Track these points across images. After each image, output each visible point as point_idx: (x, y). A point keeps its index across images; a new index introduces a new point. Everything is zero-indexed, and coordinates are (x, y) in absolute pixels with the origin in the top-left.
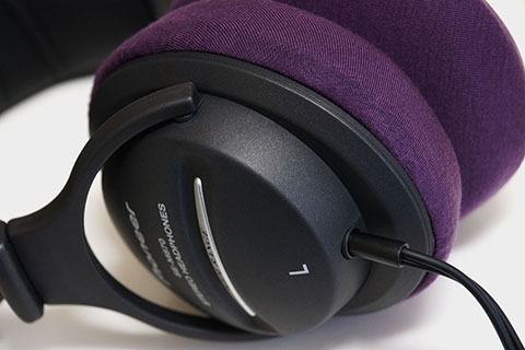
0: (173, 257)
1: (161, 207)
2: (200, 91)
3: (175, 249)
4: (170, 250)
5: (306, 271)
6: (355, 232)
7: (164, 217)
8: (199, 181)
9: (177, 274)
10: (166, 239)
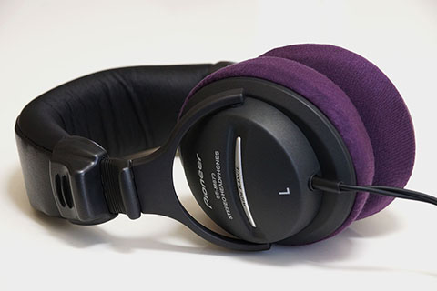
0: (218, 184)
1: (217, 153)
2: (246, 95)
3: (220, 178)
4: (217, 179)
5: (288, 192)
6: (316, 176)
7: (217, 158)
8: (239, 139)
9: (218, 197)
10: (216, 173)
